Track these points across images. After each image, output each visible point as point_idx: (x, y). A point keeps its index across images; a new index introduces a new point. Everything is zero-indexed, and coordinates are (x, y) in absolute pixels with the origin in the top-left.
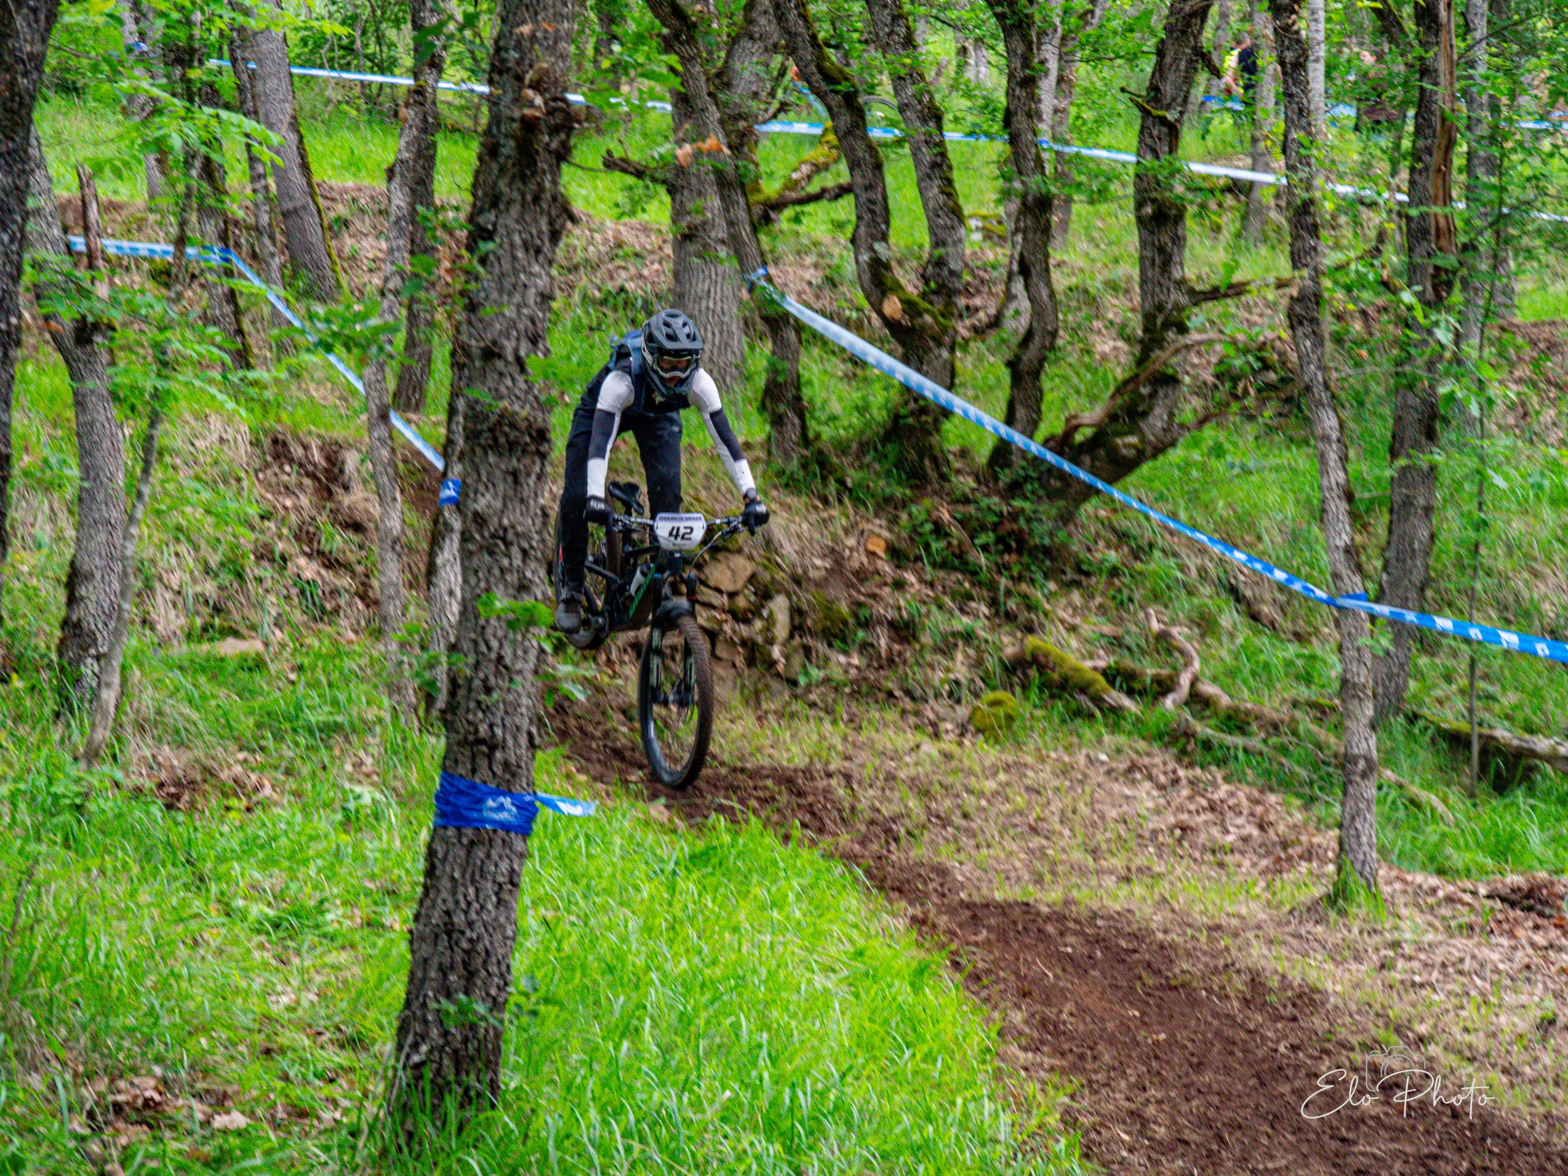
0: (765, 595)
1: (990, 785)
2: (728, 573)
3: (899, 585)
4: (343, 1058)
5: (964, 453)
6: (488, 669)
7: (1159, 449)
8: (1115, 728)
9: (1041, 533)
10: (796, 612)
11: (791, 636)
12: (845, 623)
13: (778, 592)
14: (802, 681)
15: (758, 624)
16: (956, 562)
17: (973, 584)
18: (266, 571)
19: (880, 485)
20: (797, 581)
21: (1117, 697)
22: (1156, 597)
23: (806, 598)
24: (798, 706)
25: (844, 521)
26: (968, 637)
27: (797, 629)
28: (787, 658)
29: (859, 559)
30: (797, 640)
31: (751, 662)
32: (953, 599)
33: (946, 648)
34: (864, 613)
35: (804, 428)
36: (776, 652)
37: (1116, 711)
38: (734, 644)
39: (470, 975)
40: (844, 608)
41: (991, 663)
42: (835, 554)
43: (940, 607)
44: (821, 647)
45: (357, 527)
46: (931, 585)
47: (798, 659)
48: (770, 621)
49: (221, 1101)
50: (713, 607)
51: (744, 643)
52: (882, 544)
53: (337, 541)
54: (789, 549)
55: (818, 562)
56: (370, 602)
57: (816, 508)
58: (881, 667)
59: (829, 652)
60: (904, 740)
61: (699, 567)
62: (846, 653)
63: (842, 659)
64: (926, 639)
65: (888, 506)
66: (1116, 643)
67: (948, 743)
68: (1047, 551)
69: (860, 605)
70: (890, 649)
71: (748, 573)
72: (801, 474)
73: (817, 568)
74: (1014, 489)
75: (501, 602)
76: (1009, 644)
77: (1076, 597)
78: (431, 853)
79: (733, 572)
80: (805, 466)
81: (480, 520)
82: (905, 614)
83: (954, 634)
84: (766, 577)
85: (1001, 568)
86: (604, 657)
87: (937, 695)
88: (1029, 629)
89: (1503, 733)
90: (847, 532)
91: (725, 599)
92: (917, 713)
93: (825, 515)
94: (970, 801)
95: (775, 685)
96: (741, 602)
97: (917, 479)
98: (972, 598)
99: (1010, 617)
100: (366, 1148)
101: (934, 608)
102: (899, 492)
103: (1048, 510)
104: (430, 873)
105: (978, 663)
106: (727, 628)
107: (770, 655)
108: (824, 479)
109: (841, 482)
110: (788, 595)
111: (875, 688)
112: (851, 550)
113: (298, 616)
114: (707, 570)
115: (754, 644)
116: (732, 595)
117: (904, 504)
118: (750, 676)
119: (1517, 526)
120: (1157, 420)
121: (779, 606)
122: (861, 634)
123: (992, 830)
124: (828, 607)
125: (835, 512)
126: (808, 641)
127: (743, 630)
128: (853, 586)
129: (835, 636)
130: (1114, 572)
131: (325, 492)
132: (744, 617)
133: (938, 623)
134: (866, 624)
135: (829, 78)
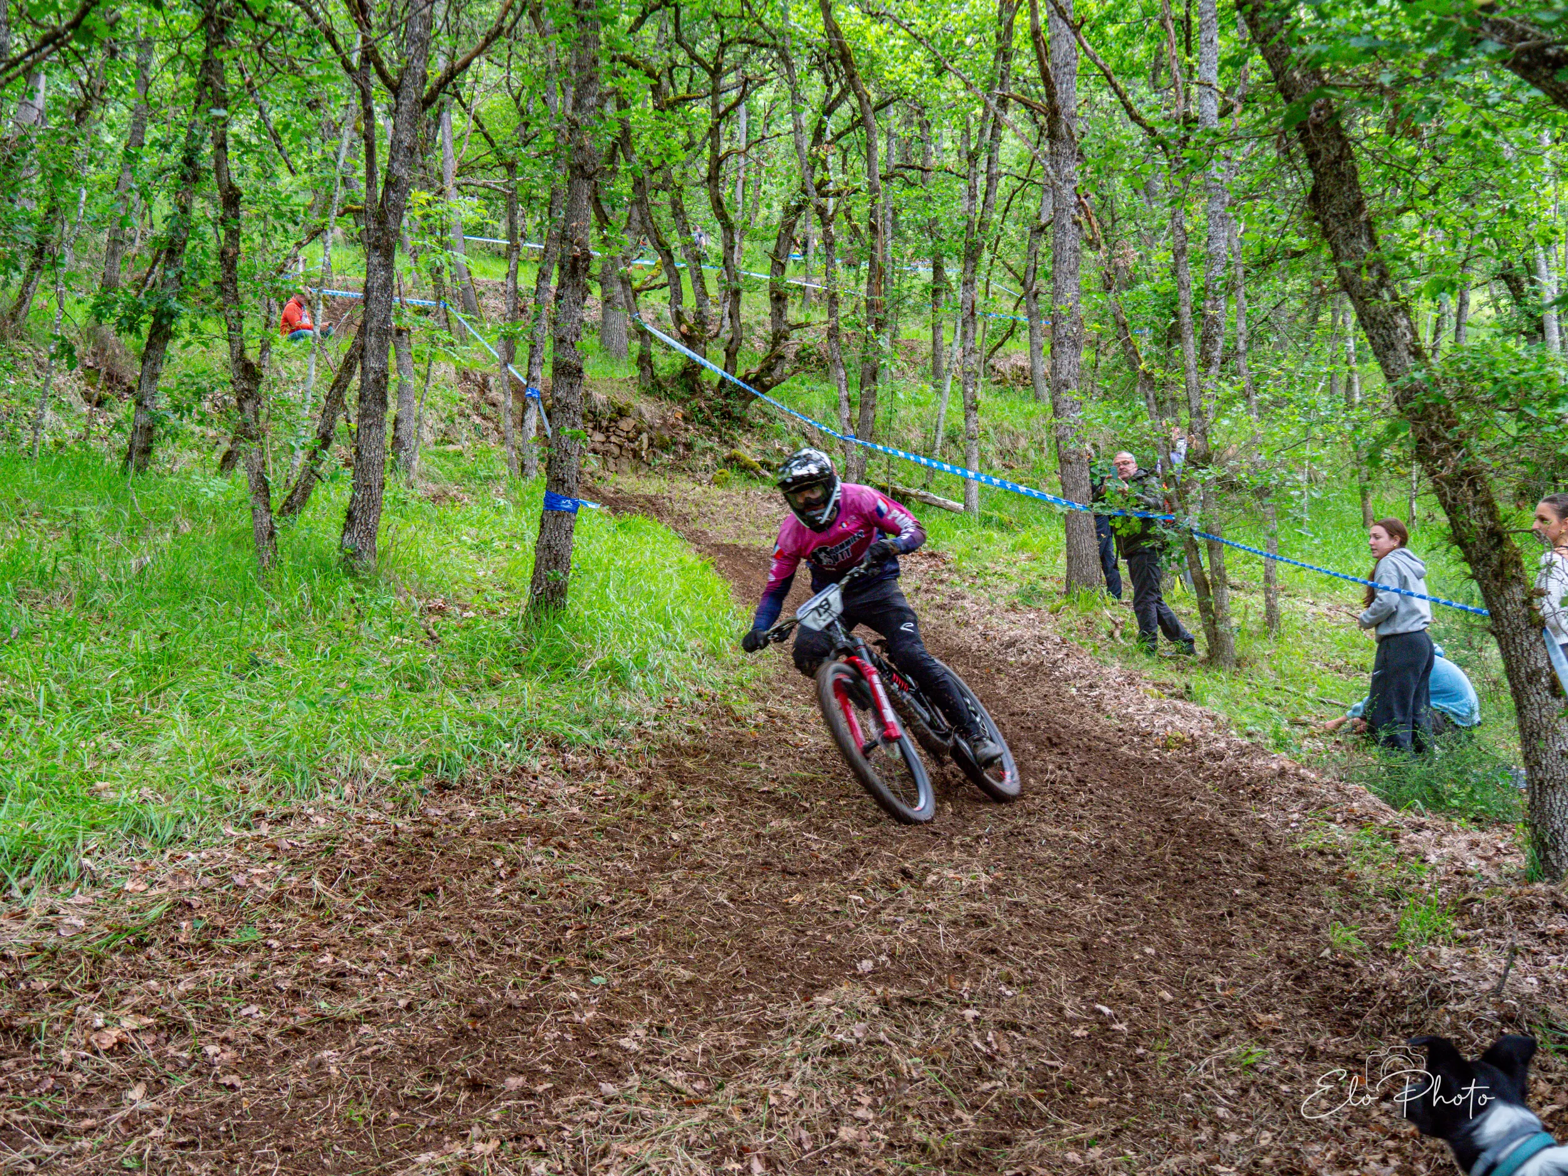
0: (639, 433)
1: (720, 503)
2: (626, 424)
3: (687, 430)
4: (505, 594)
5: (709, 382)
6: (562, 454)
7: (778, 383)
8: (764, 483)
9: (736, 412)
10: (650, 439)
11: (649, 448)
12: (668, 443)
13: (644, 432)
14: (653, 464)
15: (637, 443)
16: (707, 422)
17: (713, 430)
18: (463, 420)
19: (680, 394)
20: (651, 428)
21: (764, 472)
22: (777, 436)
23: (654, 434)
24: (651, 473)
25: (667, 406)
26: (711, 449)
27: (650, 445)
28: (647, 456)
29: (672, 420)
30: (651, 449)
31: (633, 457)
32: (706, 436)
33: (704, 452)
34: (674, 440)
35: (652, 372)
36: (643, 453)
37: (764, 476)
38: (627, 450)
39: (557, 563)
40: (667, 438)
41: (719, 459)
42: (663, 418)
43: (701, 438)
44: (659, 452)
45: (494, 405)
46: (698, 430)
47: (651, 456)
48: (641, 442)
49: (465, 608)
50: (621, 437)
51: (631, 450)
52: (681, 415)
53: (487, 410)
54: (647, 416)
55: (658, 421)
56: (500, 433)
57: (657, 401)
58: (681, 460)
59: (662, 454)
60: (690, 486)
61: (617, 422)
62: (668, 454)
63: (667, 456)
64: (696, 449)
65: (683, 401)
66: (764, 452)
67: (705, 487)
68: (739, 418)
69: (673, 437)
70: (684, 453)
71: (633, 425)
72: (651, 389)
73: (657, 423)
74: (727, 396)
75: (567, 430)
76: (726, 452)
77: (749, 435)
78: (542, 520)
79: (628, 425)
80: (653, 386)
81: (559, 400)
82: (689, 441)
83: (706, 448)
84: (638, 426)
85: (723, 424)
87: (701, 470)
88: (733, 447)
89: (899, 487)
90: (668, 410)
91: (625, 434)
92: (694, 476)
93: (660, 404)
94: (713, 508)
95: (643, 465)
96: (630, 435)
97: (692, 391)
98: (713, 435)
99: (726, 442)
100: (520, 624)
101: (699, 439)
102: (686, 396)
103: (739, 404)
104: (542, 526)
105: (715, 459)
106: (625, 444)
107: (641, 454)
108: (660, 391)
109: (666, 392)
110: (648, 433)
111: (678, 467)
112: (669, 417)
113: (474, 437)
114: (620, 423)
115: (635, 450)
116: (627, 432)
117: (688, 400)
118: (634, 462)
119: (902, 413)
120: (777, 373)
121: (644, 437)
122: (673, 448)
123: (721, 519)
124: (662, 437)
125: (664, 403)
126: (655, 450)
127: (631, 445)
128: (670, 430)
129: (664, 448)
130: (762, 427)
131: (482, 392)
132: (631, 440)
133: (701, 444)
134: (675, 444)
135: (661, 245)
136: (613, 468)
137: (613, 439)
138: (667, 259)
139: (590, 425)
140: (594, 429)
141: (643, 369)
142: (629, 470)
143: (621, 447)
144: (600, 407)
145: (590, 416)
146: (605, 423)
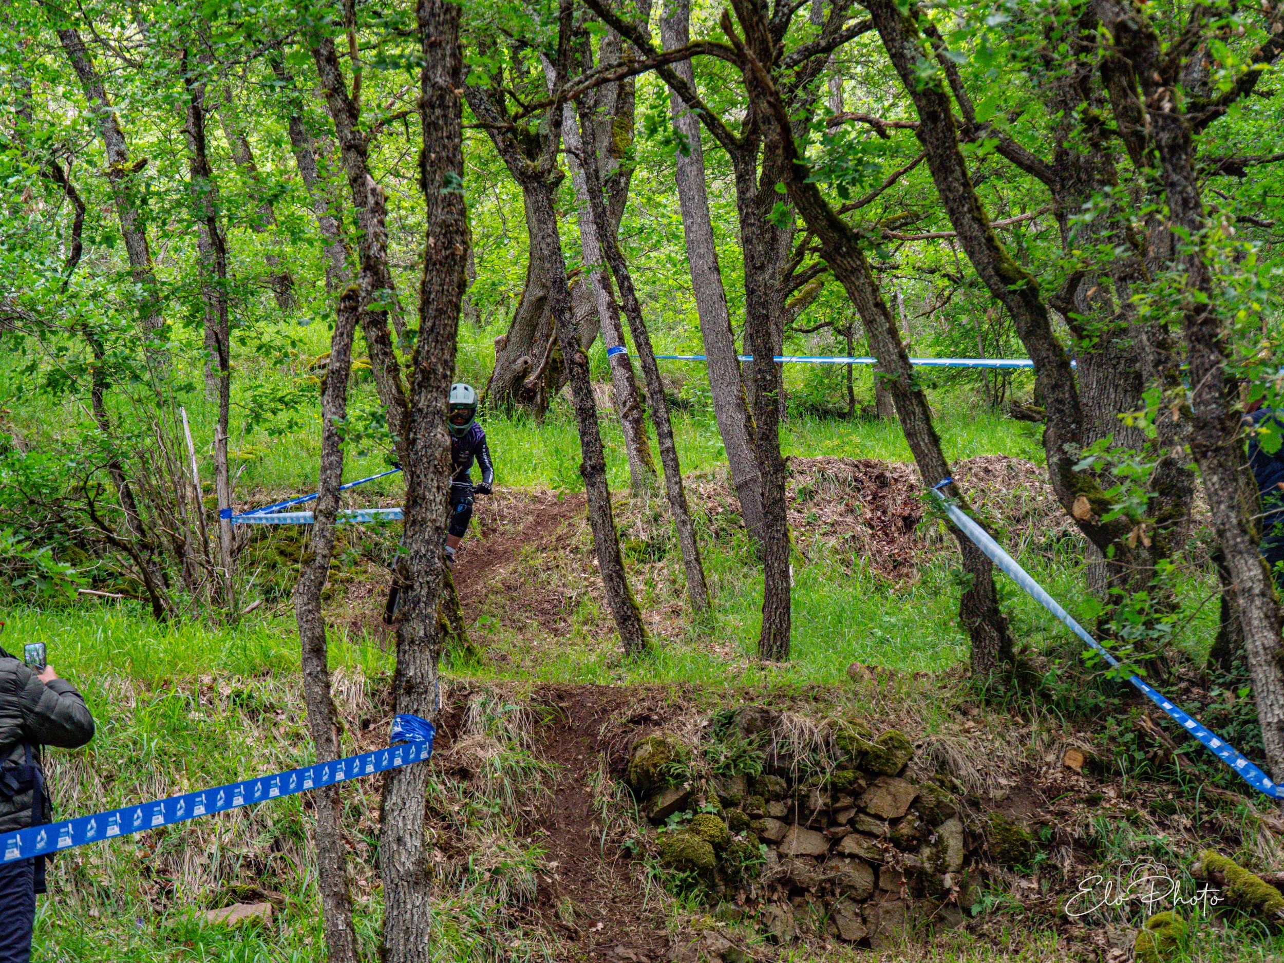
0: (932, 820)
2: (889, 798)
10: (969, 836)
11: (966, 861)
12: (1025, 844)
13: (950, 816)
14: (975, 910)
15: (926, 851)
16: (1161, 772)
17: (1179, 795)
20: (974, 804)
23: (979, 821)
24: (968, 939)
25: (1045, 736)
26: (1157, 851)
27: (971, 854)
28: (964, 887)
29: (1053, 776)
30: (973, 865)
31: (918, 893)
32: (1153, 813)
34: (1046, 833)
35: (1006, 644)
36: (948, 880)
38: (896, 874)
40: (1025, 829)
43: (1135, 823)
44: (998, 872)
46: (1129, 798)
47: (975, 888)
48: (941, 847)
50: (876, 837)
51: (909, 872)
52: (1080, 758)
54: (967, 770)
55: (1003, 781)
57: (1016, 724)
58: (1062, 891)
59: (1009, 877)
61: (857, 794)
62: (1025, 876)
63: (1024, 884)
64: (1114, 857)
69: (1044, 824)
70: (1073, 871)
71: (911, 798)
72: (1002, 689)
73: (999, 786)
79: (895, 799)
80: (1007, 680)
82: (1092, 831)
83: (1144, 851)
84: (930, 800)
86: (743, 897)
87: (1117, 919)
88: (1232, 840)
90: (1049, 746)
91: (886, 828)
92: (1085, 939)
93: (1024, 731)
95: (950, 917)
96: (904, 829)
98: (1174, 812)
101: (1124, 823)
106: (888, 856)
107: (942, 882)
108: (1026, 693)
109: (1045, 696)
110: (961, 819)
111: (1048, 914)
112: (1048, 764)
114: (866, 797)
115: (922, 872)
116: (894, 822)
118: (920, 909)
121: (951, 831)
122: (1040, 856)
124: (1006, 829)
125: (1034, 727)
126: (987, 867)
127: (908, 859)
128: (1042, 805)
129: (1016, 860)
132: (909, 845)
133: (1134, 838)
134: (1052, 844)
135: (1007, 279)
136: (855, 931)
137: (849, 844)
138: (1026, 319)
139: (777, 808)
140: (786, 820)
141: (976, 635)
142: (904, 933)
143: (875, 867)
144: (801, 756)
145: (776, 783)
146: (819, 801)
